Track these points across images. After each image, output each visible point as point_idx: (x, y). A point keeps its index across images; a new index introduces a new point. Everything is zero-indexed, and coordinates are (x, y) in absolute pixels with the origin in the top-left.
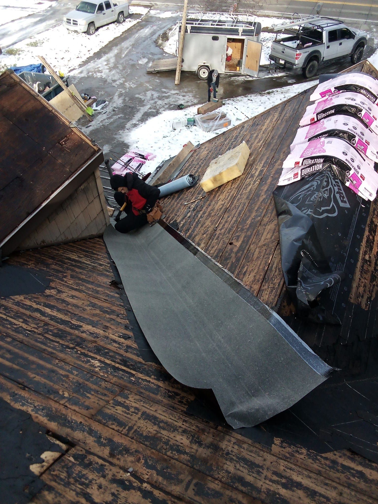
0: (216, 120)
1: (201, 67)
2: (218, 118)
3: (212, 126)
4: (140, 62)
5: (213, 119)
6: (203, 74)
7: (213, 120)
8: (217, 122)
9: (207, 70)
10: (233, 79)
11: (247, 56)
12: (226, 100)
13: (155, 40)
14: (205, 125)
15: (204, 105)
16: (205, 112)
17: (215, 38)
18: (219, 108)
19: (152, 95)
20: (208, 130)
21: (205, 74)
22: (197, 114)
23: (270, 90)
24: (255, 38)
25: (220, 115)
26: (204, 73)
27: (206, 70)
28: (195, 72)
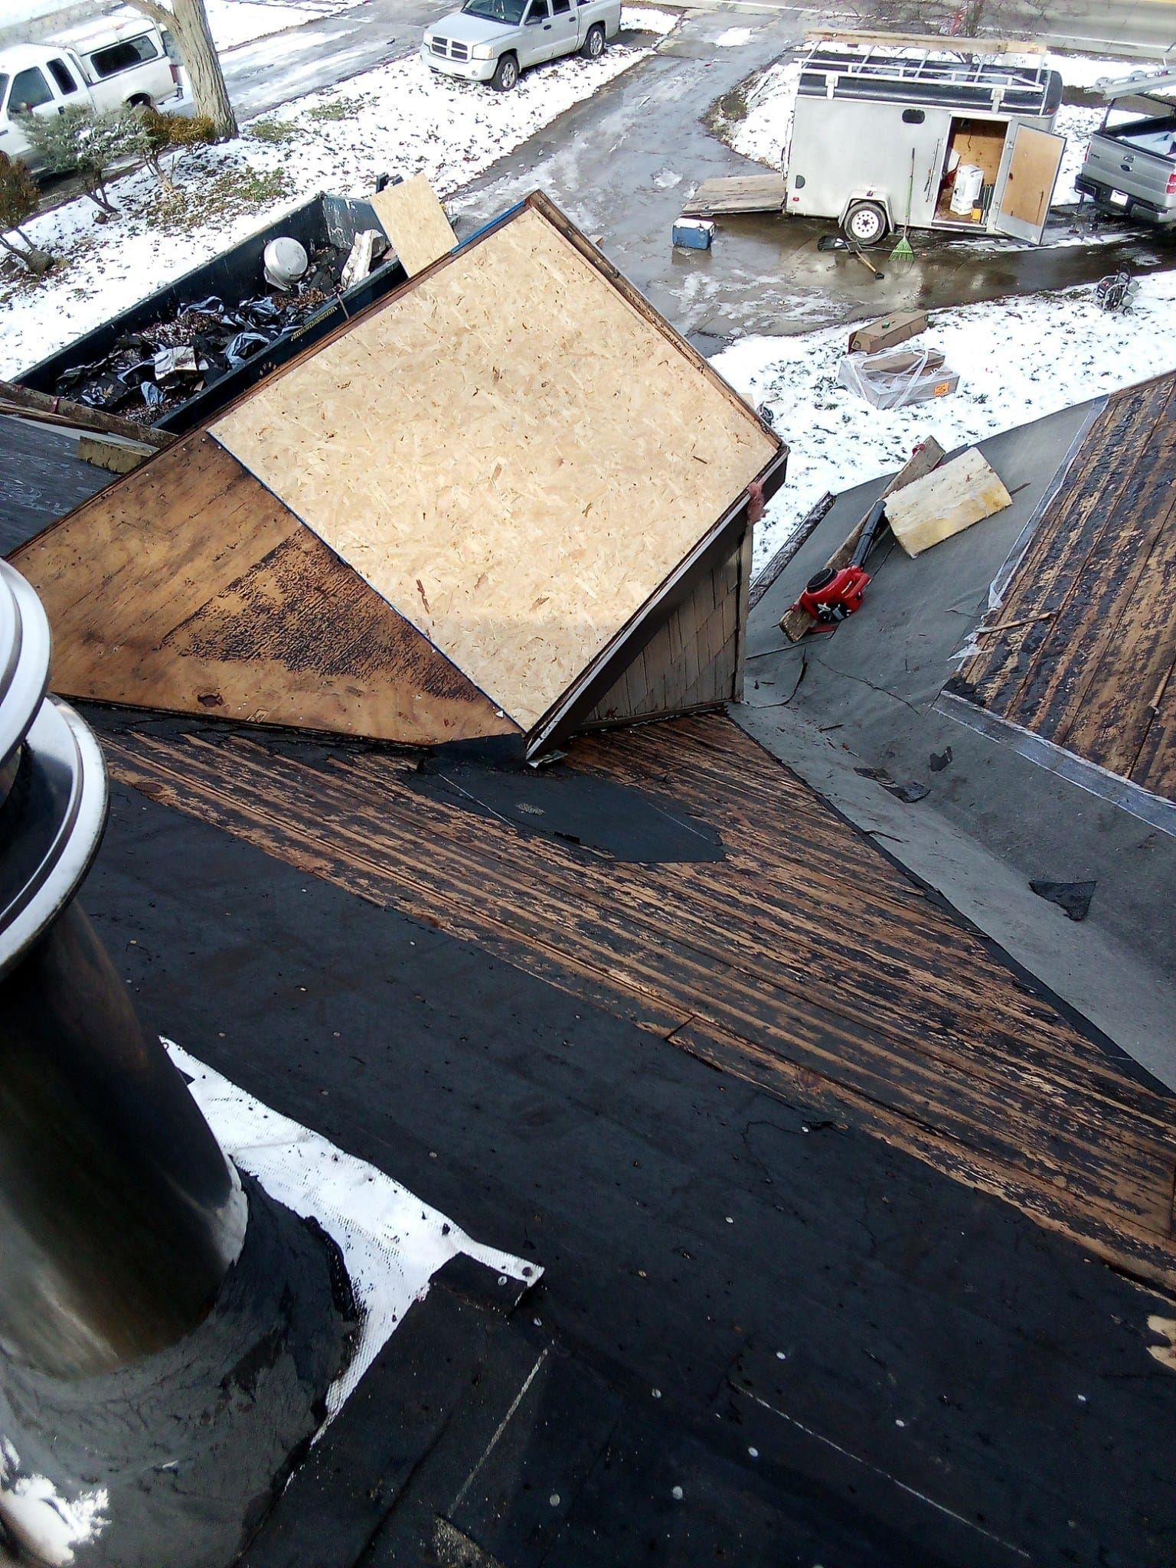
0: (913, 372)
1: (856, 206)
2: (917, 366)
3: (901, 393)
4: (661, 183)
5: (901, 369)
6: (863, 227)
7: (902, 374)
8: (915, 381)
9: (878, 215)
10: (955, 245)
11: (1011, 176)
12: (937, 311)
13: (701, 114)
14: (878, 387)
15: (866, 324)
16: (876, 347)
17: (913, 117)
18: (915, 337)
19: (703, 285)
20: (886, 403)
21: (868, 226)
22: (847, 351)
23: (1076, 287)
24: (1041, 119)
25: (925, 358)
26: (866, 223)
27: (872, 215)
28: (836, 219)
